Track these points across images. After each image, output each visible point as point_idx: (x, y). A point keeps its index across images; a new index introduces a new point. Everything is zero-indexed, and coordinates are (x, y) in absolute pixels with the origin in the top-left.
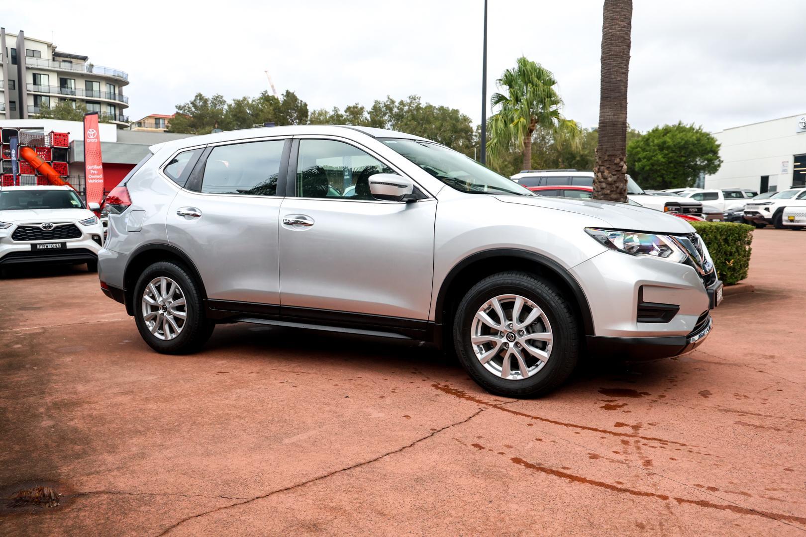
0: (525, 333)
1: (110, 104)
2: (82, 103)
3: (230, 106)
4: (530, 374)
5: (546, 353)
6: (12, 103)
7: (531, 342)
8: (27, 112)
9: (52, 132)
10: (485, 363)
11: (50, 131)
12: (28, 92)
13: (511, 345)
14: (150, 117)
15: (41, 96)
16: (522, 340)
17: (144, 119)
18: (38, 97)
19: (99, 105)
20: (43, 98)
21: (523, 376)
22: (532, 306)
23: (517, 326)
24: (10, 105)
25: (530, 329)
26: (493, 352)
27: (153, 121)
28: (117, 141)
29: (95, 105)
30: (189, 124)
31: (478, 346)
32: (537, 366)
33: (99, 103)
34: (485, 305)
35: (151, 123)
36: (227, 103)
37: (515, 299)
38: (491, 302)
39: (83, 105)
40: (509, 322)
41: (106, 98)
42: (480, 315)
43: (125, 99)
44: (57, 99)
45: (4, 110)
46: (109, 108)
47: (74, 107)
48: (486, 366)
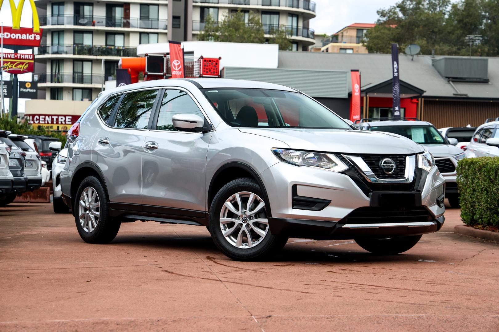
0: (254, 218)
1: (291, 14)
2: (255, 15)
3: (454, 6)
4: (254, 245)
5: (265, 232)
6: (175, 18)
7: (257, 224)
8: (191, 29)
9: (202, 57)
10: (226, 237)
11: (200, 57)
12: (194, 4)
13: (244, 225)
14: (350, 28)
15: (208, 8)
16: (251, 222)
17: (342, 31)
18: (206, 9)
19: (277, 16)
20: (211, 10)
21: (249, 246)
22: (259, 200)
23: (249, 213)
24: (173, 21)
25: (257, 215)
26: (232, 229)
27: (354, 33)
28: (278, 67)
29: (272, 16)
30: (392, 37)
31: (224, 225)
32: (259, 240)
33: (277, 13)
34: (231, 198)
35: (351, 36)
36: (451, 3)
37: (250, 195)
38: (235, 195)
39: (258, 17)
40: (245, 210)
41: (286, 6)
42: (227, 204)
43: (311, 6)
44: (227, 11)
45: (166, 29)
46: (290, 18)
47: (246, 21)
48: (227, 238)
